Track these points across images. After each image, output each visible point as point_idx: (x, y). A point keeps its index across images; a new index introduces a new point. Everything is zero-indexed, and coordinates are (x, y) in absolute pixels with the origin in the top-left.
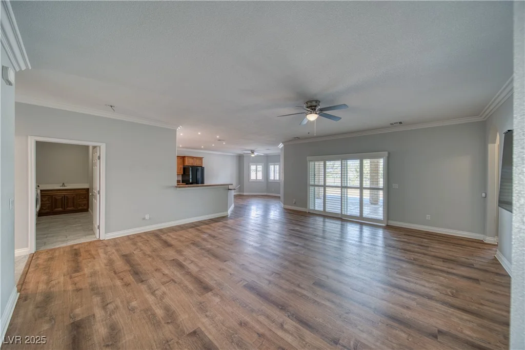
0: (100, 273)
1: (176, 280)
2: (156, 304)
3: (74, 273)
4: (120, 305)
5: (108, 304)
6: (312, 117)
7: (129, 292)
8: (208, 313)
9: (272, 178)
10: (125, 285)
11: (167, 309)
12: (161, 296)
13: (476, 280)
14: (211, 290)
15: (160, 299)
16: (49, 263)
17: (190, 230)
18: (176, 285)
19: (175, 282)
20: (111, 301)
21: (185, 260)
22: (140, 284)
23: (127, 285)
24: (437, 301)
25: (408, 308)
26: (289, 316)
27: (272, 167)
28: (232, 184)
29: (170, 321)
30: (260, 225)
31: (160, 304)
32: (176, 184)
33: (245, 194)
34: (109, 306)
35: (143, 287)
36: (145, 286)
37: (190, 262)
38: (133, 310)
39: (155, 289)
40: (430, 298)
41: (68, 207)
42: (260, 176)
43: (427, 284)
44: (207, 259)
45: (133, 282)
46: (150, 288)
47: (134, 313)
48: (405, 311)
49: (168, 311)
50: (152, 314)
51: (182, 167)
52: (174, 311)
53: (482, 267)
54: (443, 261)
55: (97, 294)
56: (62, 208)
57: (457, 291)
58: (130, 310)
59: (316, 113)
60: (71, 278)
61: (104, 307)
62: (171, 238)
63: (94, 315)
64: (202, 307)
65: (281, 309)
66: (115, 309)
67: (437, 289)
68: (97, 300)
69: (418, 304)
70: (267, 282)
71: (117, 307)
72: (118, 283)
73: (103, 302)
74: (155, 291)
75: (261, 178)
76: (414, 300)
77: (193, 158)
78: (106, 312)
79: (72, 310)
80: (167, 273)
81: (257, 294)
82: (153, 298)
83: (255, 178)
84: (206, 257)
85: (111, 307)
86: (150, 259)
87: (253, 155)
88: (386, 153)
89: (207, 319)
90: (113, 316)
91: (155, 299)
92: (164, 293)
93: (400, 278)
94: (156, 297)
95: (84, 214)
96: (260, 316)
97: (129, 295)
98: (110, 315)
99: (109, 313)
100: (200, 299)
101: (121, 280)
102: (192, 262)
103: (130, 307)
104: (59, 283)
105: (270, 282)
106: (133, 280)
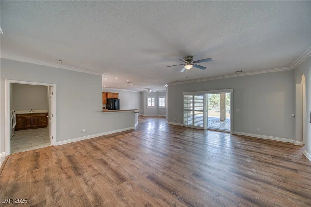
0: (52, 169)
1: (102, 173)
2: (88, 192)
3: (34, 170)
4: (64, 193)
5: (55, 192)
6: (189, 67)
7: (70, 183)
8: (124, 198)
9: (160, 105)
10: (68, 177)
11: (96, 195)
12: (92, 185)
13: (296, 170)
14: (125, 180)
15: (91, 187)
16: (18, 162)
17: (111, 138)
18: (102, 177)
19: (102, 175)
20: (58, 189)
21: (108, 159)
22: (78, 177)
23: (69, 177)
24: (274, 185)
25: (257, 191)
26: (178, 199)
27: (160, 99)
28: (137, 110)
29: (97, 205)
30: (154, 135)
31: (91, 192)
32: (102, 110)
33: (144, 115)
34: (56, 193)
35: (80, 179)
36: (81, 178)
37: (111, 160)
38: (72, 196)
39: (88, 180)
40: (270, 183)
41: (34, 125)
42: (153, 105)
43: (265, 174)
44: (122, 158)
45: (73, 175)
46: (84, 179)
47: (73, 198)
48: (255, 193)
49: (96, 197)
50: (85, 199)
51: (106, 99)
52: (101, 197)
53: (297, 161)
54: (272, 157)
55: (49, 184)
56: (30, 125)
57: (285, 178)
58: (70, 196)
59: (191, 65)
60: (32, 173)
61: (53, 195)
62: (98, 144)
63: (45, 200)
64: (120, 193)
65: (173, 194)
66: (60, 196)
67: (273, 177)
68: (48, 189)
69: (262, 188)
70: (162, 174)
71: (61, 195)
72: (63, 176)
73: (52, 190)
74: (88, 182)
75: (154, 106)
76: (260, 185)
77: (112, 93)
78: (54, 198)
79: (30, 197)
80: (96, 168)
81: (156, 183)
82: (87, 187)
83: (150, 106)
84: (121, 157)
85: (57, 194)
86: (85, 159)
87: (149, 92)
88: (232, 90)
89: (123, 202)
90: (58, 202)
91: (88, 188)
92: (94, 183)
93: (247, 170)
94: (88, 186)
95: (44, 129)
96: (159, 200)
97: (70, 185)
98: (57, 201)
99: (55, 199)
100: (119, 187)
101: (65, 174)
102: (113, 160)
103: (70, 194)
104: (23, 177)
105: (164, 174)
106: (74, 174)
